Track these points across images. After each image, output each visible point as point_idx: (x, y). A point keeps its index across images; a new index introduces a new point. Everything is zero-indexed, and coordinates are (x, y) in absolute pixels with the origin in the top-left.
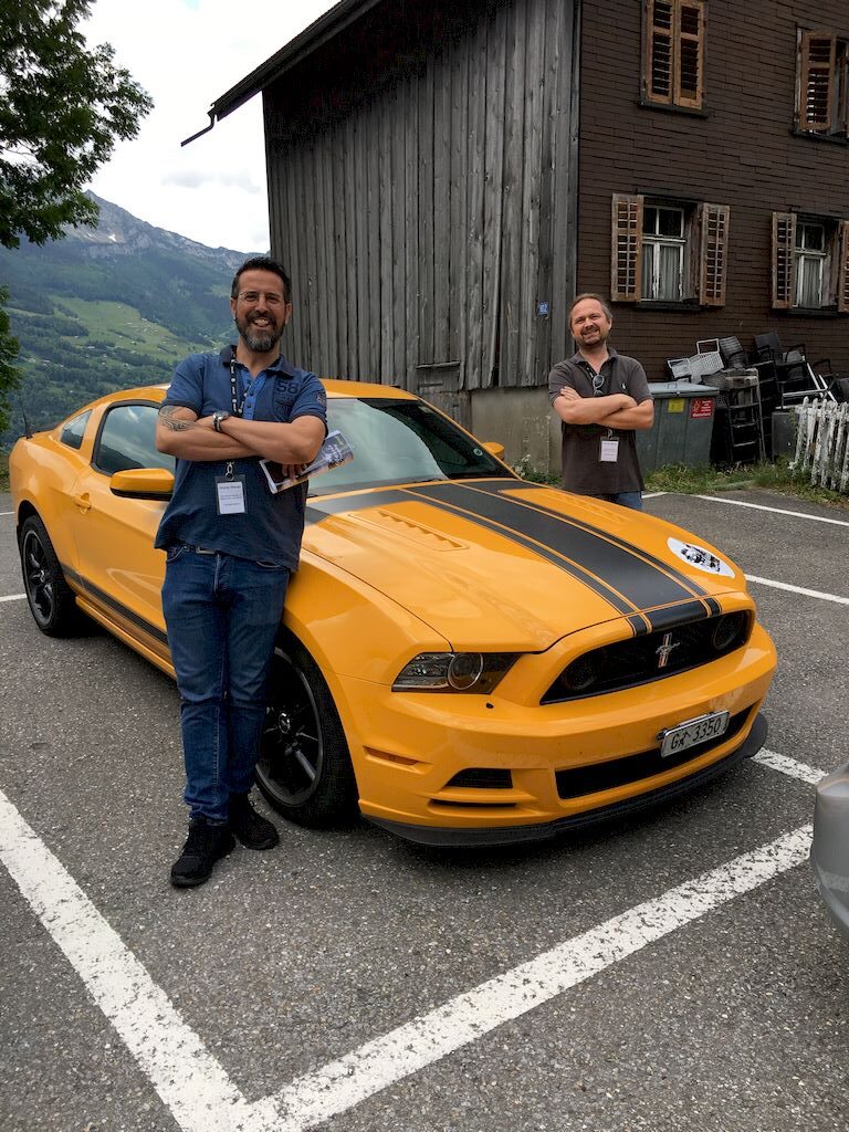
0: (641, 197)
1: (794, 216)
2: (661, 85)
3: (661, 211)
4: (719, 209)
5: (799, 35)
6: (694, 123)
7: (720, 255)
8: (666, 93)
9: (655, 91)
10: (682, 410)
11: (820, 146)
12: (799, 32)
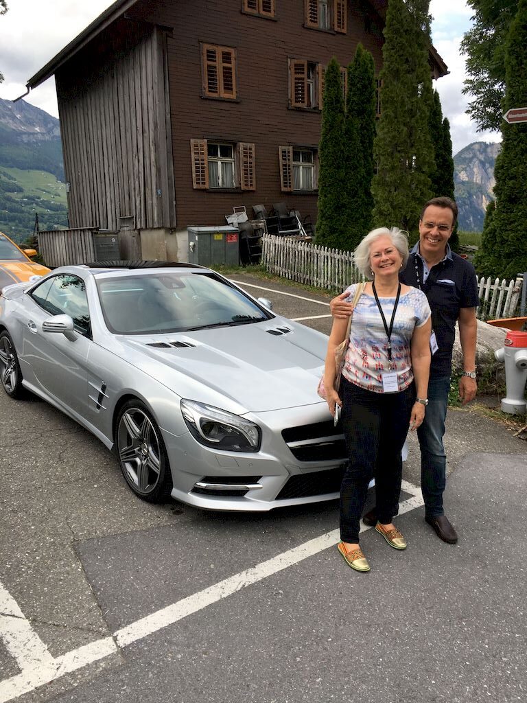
0: (206, 140)
1: (291, 148)
2: (212, 88)
3: (220, 146)
4: (249, 145)
5: (289, 62)
6: (233, 105)
7: (251, 167)
8: (217, 92)
9: (209, 91)
10: (221, 239)
11: (305, 114)
12: (289, 60)
